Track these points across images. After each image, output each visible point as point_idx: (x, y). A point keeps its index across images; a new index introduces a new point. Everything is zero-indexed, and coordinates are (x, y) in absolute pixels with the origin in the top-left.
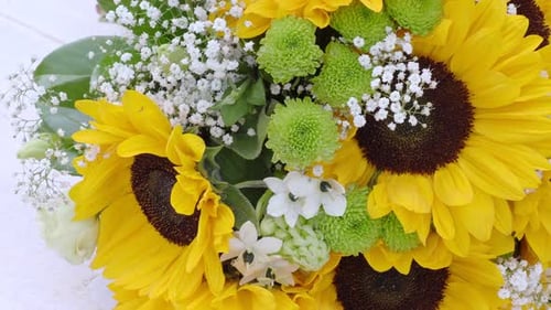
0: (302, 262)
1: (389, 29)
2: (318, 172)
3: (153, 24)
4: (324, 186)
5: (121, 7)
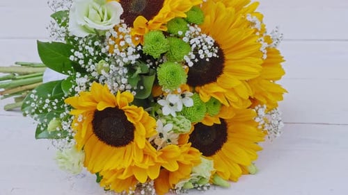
0: (182, 130)
1: (188, 25)
2: (179, 91)
3: (92, 54)
4: (183, 96)
5: (76, 52)
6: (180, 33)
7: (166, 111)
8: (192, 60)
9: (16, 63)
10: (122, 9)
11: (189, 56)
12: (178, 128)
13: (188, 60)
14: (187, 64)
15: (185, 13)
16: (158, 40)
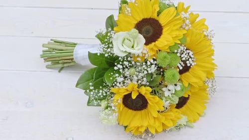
0: (174, 103)
4: (176, 85)
6: (176, 51)
7: (167, 94)
8: (182, 66)
9: (51, 40)
10: (144, 40)
11: (180, 64)
12: (172, 102)
13: (180, 66)
14: (179, 68)
15: (179, 40)
16: (165, 58)
